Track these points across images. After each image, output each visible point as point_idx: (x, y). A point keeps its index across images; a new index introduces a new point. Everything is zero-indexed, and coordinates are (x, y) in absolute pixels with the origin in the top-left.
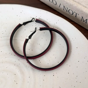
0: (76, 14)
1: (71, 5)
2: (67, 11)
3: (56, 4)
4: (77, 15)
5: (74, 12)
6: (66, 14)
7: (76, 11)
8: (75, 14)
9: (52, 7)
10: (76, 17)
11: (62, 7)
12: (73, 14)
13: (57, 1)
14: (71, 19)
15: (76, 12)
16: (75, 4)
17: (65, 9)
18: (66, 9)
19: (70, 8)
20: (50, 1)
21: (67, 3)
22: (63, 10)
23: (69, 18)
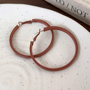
0: (85, 13)
1: (80, 5)
2: (75, 11)
3: (64, 4)
4: (86, 15)
5: (82, 12)
6: (74, 14)
7: (85, 10)
8: (83, 14)
9: (59, 8)
10: (85, 17)
11: (70, 7)
12: (82, 14)
13: (64, 1)
14: (79, 19)
15: (85, 12)
16: (84, 4)
17: (73, 9)
18: (75, 9)
19: (79, 7)
20: (57, 1)
21: (76, 3)
22: (70, 10)
23: (77, 18)
